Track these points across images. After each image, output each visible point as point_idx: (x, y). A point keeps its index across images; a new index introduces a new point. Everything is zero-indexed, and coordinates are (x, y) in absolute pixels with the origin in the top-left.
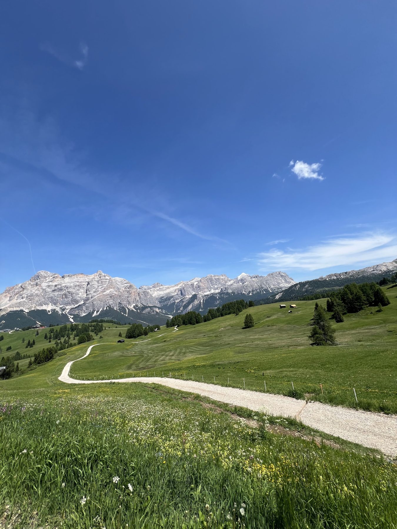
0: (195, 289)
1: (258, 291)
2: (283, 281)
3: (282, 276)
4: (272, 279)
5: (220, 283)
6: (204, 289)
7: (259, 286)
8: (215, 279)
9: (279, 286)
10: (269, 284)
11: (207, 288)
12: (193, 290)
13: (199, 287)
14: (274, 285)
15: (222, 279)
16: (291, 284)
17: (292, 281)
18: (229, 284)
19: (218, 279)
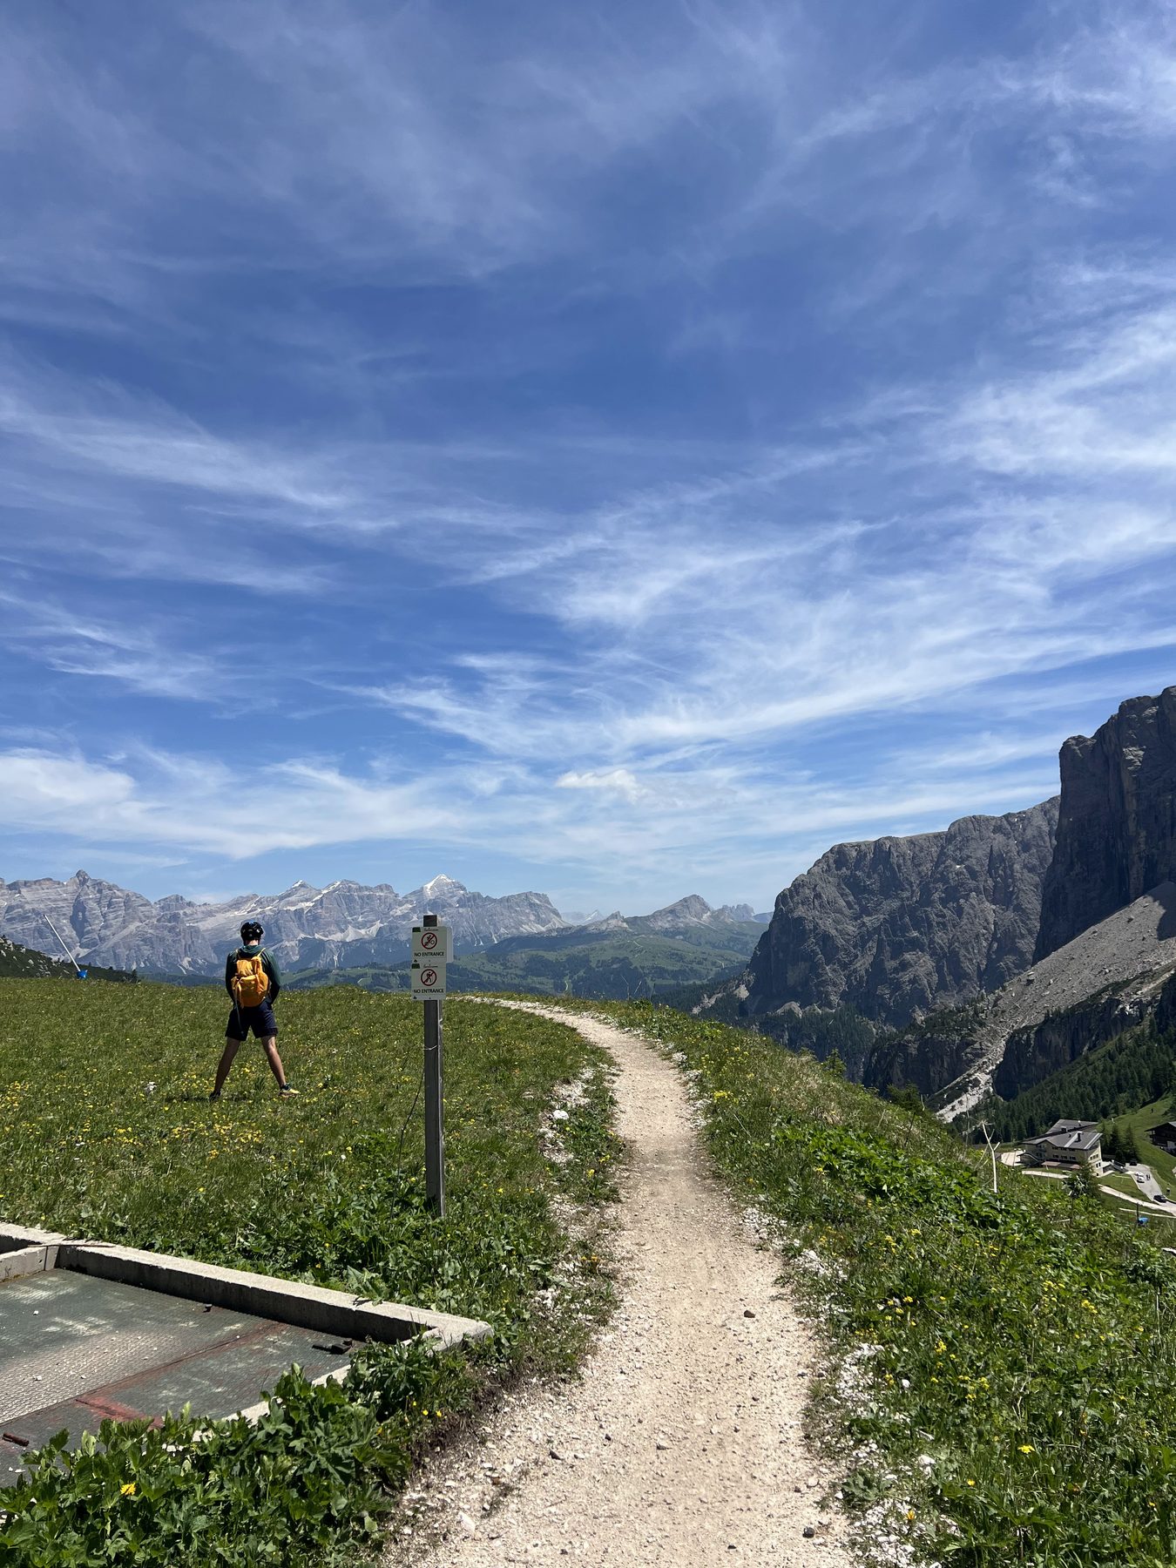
0: (306, 923)
1: (468, 938)
2: (532, 918)
3: (532, 905)
4: (506, 912)
5: (372, 910)
6: (328, 924)
7: (471, 927)
8: (361, 898)
9: (518, 929)
10: (495, 925)
11: (337, 924)
12: (302, 927)
13: (316, 918)
14: (506, 928)
15: (380, 899)
16: (549, 925)
17: (555, 919)
18: (399, 913)
19: (369, 897)
